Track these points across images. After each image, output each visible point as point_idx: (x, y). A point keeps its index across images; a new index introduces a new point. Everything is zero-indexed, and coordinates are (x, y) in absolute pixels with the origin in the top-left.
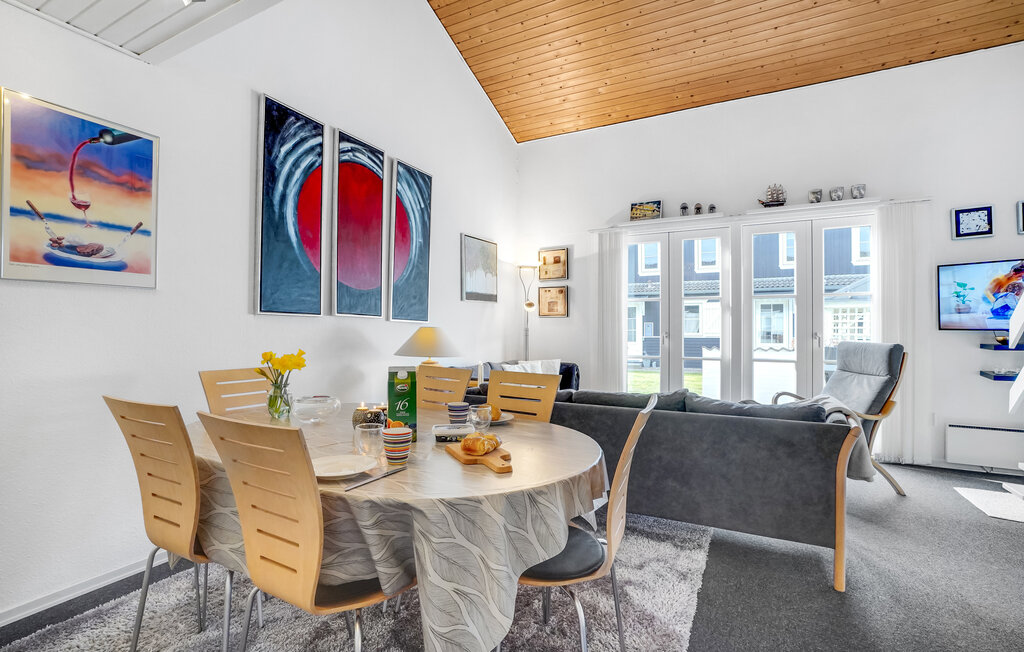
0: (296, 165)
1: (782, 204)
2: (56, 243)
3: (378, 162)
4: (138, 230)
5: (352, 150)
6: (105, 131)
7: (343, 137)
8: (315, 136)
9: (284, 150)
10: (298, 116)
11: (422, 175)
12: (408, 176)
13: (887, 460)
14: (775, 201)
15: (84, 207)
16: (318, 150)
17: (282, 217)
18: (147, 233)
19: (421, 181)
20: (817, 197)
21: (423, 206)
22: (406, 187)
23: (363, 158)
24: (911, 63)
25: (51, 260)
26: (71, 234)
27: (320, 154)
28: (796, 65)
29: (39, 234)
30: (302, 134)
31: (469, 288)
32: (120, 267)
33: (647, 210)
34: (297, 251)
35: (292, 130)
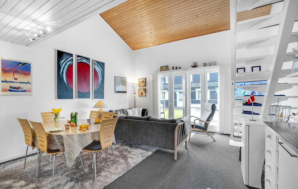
0: (66, 64)
1: (197, 67)
2: (11, 87)
3: (88, 61)
4: (28, 83)
5: (81, 59)
6: (20, 63)
7: (78, 56)
8: (71, 57)
9: (62, 62)
10: (66, 53)
11: (102, 63)
12: (97, 63)
13: (221, 133)
14: (195, 66)
15: (16, 79)
16: (72, 60)
17: (62, 77)
18: (30, 83)
19: (101, 64)
20: (205, 65)
21: (102, 70)
22: (97, 66)
23: (84, 61)
24: (226, 30)
25: (10, 90)
26: (14, 85)
27: (72, 61)
28: (198, 31)
29: (7, 86)
30: (67, 57)
31: (117, 90)
32: (25, 91)
33: (165, 68)
34: (67, 84)
35: (64, 57)
